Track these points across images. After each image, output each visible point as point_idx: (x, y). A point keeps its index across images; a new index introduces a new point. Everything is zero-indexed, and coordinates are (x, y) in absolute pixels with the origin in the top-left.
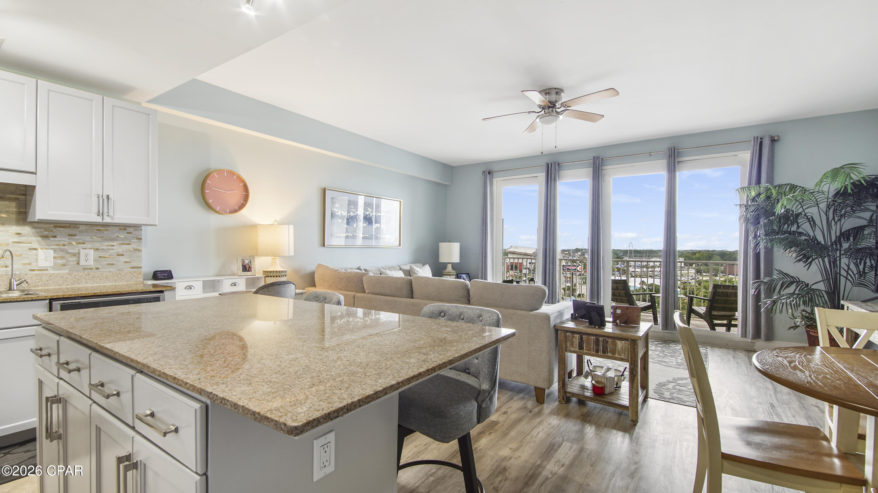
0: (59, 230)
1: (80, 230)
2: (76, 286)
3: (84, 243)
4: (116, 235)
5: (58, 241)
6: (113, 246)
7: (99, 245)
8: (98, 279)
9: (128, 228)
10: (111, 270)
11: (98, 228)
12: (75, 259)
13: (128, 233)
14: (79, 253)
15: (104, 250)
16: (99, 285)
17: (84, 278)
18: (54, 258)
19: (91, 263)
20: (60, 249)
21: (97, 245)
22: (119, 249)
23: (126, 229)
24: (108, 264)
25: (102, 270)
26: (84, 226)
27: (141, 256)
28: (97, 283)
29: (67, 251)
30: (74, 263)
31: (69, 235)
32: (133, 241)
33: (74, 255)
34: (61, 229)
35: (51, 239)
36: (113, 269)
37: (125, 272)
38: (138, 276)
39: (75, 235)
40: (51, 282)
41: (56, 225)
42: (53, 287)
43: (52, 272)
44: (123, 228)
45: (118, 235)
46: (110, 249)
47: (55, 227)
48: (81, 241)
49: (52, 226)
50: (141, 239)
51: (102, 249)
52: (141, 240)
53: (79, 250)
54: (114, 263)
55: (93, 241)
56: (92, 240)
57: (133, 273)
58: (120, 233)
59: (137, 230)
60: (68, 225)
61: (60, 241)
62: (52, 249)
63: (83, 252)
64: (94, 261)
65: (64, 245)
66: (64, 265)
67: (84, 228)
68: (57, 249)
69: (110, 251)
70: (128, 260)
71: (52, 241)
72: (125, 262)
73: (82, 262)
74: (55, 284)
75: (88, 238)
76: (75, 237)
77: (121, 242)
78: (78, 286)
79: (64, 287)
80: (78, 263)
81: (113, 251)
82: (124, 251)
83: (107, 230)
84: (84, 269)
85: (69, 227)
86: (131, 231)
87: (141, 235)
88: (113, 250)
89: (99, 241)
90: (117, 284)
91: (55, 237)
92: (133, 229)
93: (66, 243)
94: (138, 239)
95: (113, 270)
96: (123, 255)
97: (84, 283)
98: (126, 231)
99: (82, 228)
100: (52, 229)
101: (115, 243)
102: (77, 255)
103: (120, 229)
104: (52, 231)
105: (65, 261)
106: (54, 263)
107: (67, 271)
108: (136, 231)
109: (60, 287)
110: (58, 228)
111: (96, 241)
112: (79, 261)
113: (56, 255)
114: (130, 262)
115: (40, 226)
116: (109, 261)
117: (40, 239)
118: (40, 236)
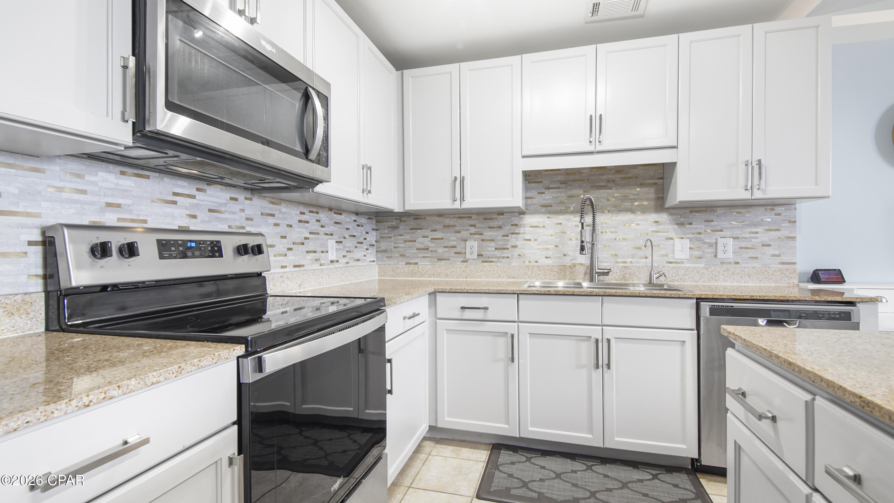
0: (695, 215)
1: (717, 214)
2: (712, 283)
3: (722, 231)
4: (760, 218)
5: (694, 228)
6: (757, 233)
7: (739, 232)
8: (738, 276)
9: (776, 207)
10: (754, 265)
11: (738, 211)
12: (711, 250)
13: (776, 215)
14: (716, 243)
15: (746, 238)
16: (738, 284)
17: (722, 274)
18: (690, 248)
19: (730, 255)
20: (696, 238)
21: (737, 233)
22: (765, 237)
23: (774, 209)
24: (750, 257)
25: (744, 265)
26: (722, 208)
27: (795, 248)
28: (736, 281)
29: (703, 240)
30: (711, 255)
31: (706, 221)
32: (783, 225)
33: (711, 245)
34: (697, 214)
35: (687, 226)
36: (757, 264)
37: (773, 269)
38: (791, 275)
39: (712, 221)
40: (687, 277)
41: (691, 209)
43: (687, 265)
44: (770, 207)
45: (763, 217)
46: (752, 238)
47: (691, 212)
48: (719, 228)
49: (688, 211)
50: (795, 222)
51: (743, 238)
52: (794, 224)
53: (716, 239)
54: (757, 256)
55: (732, 228)
56: (732, 225)
58: (766, 215)
60: (704, 208)
61: (696, 228)
62: (688, 238)
63: (721, 241)
64: (734, 252)
65: (700, 233)
66: (701, 258)
67: (722, 211)
68: (692, 238)
69: (753, 240)
70: (777, 253)
71: (688, 228)
72: (773, 256)
73: (720, 254)
74: (690, 279)
75: (727, 224)
76: (712, 223)
77: (767, 228)
78: (715, 284)
79: (701, 284)
80: (716, 256)
81: (756, 240)
82: (771, 240)
83: (750, 212)
84: (722, 263)
85: (705, 211)
86: (780, 212)
88: (757, 238)
89: (739, 227)
91: (691, 224)
92: (783, 209)
93: (702, 231)
94: (790, 222)
96: (769, 245)
97: (722, 280)
98: (773, 212)
100: (687, 215)
101: (759, 230)
102: (714, 245)
104: (688, 217)
105: (701, 253)
106: (690, 255)
107: (703, 265)
108: (789, 210)
111: (736, 228)
112: (716, 252)
113: (692, 246)
114: (779, 256)
115: (676, 211)
116: (752, 253)
117: (676, 226)
118: (677, 224)
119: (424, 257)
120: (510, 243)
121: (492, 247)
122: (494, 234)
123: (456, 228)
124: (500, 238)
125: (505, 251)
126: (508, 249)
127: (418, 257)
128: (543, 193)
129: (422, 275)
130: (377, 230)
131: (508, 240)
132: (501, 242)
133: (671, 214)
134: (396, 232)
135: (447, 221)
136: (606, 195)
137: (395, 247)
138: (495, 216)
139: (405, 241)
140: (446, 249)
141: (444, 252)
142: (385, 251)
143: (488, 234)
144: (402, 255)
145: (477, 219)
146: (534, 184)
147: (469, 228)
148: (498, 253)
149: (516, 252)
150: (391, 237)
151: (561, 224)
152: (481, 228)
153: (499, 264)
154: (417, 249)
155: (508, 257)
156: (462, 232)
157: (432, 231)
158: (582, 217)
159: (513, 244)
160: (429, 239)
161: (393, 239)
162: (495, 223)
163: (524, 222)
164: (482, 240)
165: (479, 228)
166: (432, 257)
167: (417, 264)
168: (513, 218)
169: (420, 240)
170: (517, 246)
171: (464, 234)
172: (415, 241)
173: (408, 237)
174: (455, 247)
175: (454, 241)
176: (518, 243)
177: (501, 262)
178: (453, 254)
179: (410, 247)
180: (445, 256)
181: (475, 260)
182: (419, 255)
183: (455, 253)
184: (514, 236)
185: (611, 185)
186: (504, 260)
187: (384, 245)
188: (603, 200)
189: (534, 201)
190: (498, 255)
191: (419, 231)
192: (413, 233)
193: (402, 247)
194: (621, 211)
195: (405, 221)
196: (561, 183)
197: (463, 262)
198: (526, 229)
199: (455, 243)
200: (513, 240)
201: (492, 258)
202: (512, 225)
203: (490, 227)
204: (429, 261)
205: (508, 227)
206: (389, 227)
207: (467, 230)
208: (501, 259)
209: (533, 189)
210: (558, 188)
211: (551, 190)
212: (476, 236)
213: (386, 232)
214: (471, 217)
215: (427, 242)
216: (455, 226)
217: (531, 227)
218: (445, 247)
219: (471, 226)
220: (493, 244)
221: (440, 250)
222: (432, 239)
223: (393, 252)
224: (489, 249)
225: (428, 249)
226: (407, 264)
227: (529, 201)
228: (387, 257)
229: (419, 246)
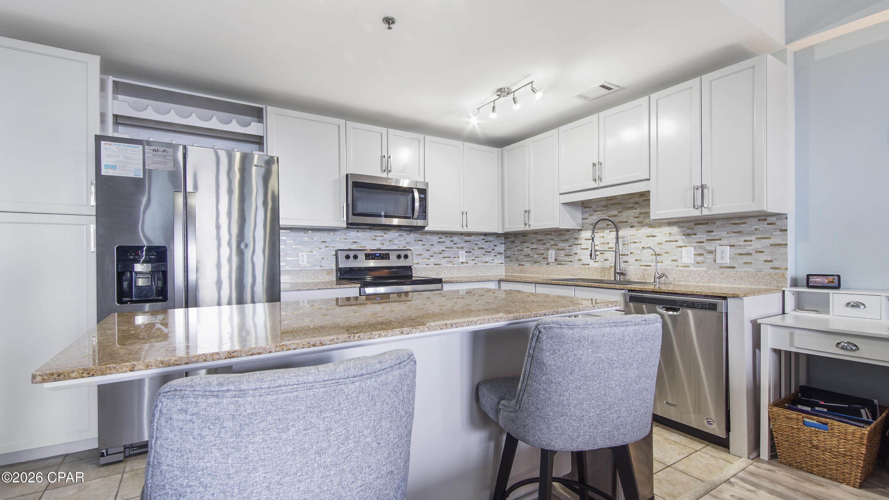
0: (699, 227)
1: (716, 225)
2: (711, 284)
3: (720, 240)
4: (754, 228)
5: (698, 238)
6: (751, 241)
7: (735, 241)
8: (733, 279)
9: (768, 218)
10: (748, 269)
11: (734, 222)
12: (711, 256)
13: (768, 224)
14: (715, 251)
15: (740, 246)
16: (733, 286)
17: (719, 277)
18: (695, 255)
19: (727, 261)
20: (699, 246)
21: (733, 241)
22: (757, 245)
23: (766, 220)
24: (744, 263)
25: (739, 270)
26: (720, 221)
27: (786, 254)
28: (732, 283)
29: (705, 248)
30: (711, 261)
31: (707, 232)
32: (774, 233)
33: (710, 252)
34: (700, 226)
35: (693, 236)
37: (763, 273)
38: (780, 279)
39: (712, 232)
40: (690, 278)
41: (696, 223)
42: (691, 284)
43: (693, 269)
44: (763, 218)
45: (756, 227)
46: (746, 245)
47: (695, 224)
48: (718, 237)
49: (693, 224)
50: (786, 230)
51: (739, 245)
52: (785, 232)
53: (716, 247)
54: (751, 261)
55: (729, 237)
56: (729, 235)
57: (773, 275)
58: (759, 225)
59: (780, 219)
60: (706, 222)
61: (700, 238)
62: (693, 246)
63: (719, 248)
64: (730, 258)
65: (702, 242)
66: (703, 262)
67: (721, 223)
68: (697, 246)
69: (747, 247)
70: (769, 259)
71: (693, 238)
72: (765, 261)
73: (719, 261)
74: (693, 280)
75: (724, 234)
76: (712, 234)
77: (760, 236)
78: (713, 285)
79: (701, 284)
80: (715, 261)
81: (750, 247)
82: (763, 247)
83: (745, 223)
84: (720, 267)
85: (707, 223)
86: (772, 222)
87: (786, 225)
88: (751, 245)
89: (735, 237)
90: (753, 287)
91: (696, 234)
92: (775, 218)
93: (704, 240)
94: (781, 230)
95: (751, 270)
96: (762, 252)
97: (719, 282)
98: (766, 222)
99: (719, 223)
100: (693, 227)
101: (753, 238)
102: (714, 252)
103: (759, 220)
104: (693, 228)
105: (703, 259)
106: (694, 260)
107: (705, 269)
108: (779, 221)
109: (698, 284)
110: (698, 226)
111: (733, 237)
112: (715, 258)
113: (696, 253)
114: (771, 261)
115: (684, 225)
116: (746, 259)
117: (684, 237)
118: (684, 235)
119: (527, 261)
120: (573, 251)
121: (563, 254)
122: (564, 245)
123: (544, 242)
124: (567, 247)
125: (570, 257)
126: (571, 255)
127: (524, 261)
128: (593, 215)
129: (525, 273)
130: (505, 243)
131: (572, 249)
132: (568, 251)
133: (680, 227)
134: (514, 245)
135: (539, 237)
136: (633, 214)
137: (514, 254)
138: (565, 233)
139: (518, 251)
140: (538, 256)
141: (538, 257)
142: (508, 257)
143: (561, 245)
144: (517, 260)
145: (555, 235)
146: (587, 209)
147: (550, 241)
148: (566, 258)
149: (576, 258)
150: (511, 248)
151: (603, 237)
152: (557, 241)
153: (566, 266)
154: (524, 256)
155: (571, 261)
156: (547, 244)
157: (531, 243)
158: (617, 232)
159: (575, 252)
160: (530, 249)
161: (512, 249)
162: (565, 238)
163: (581, 236)
164: (558, 249)
165: (556, 241)
166: (531, 261)
167: (523, 265)
168: (575, 234)
169: (525, 249)
170: (577, 254)
171: (548, 245)
172: (523, 250)
173: (519, 248)
174: (543, 254)
175: (542, 250)
176: (578, 251)
177: (568, 264)
178: (542, 259)
179: (520, 254)
180: (538, 260)
181: (553, 263)
182: (525, 260)
183: (543, 258)
184: (575, 246)
185: (636, 206)
186: (570, 263)
187: (509, 253)
188: (631, 218)
189: (587, 221)
190: (566, 260)
191: (525, 244)
192: (522, 245)
193: (517, 255)
194: (643, 226)
195: (518, 238)
196: (604, 207)
197: (547, 264)
198: (583, 241)
199: (543, 251)
200: (575, 249)
201: (563, 261)
202: (574, 239)
203: (562, 241)
204: (530, 264)
205: (572, 240)
206: (510, 242)
207: (549, 243)
208: (568, 263)
209: (586, 212)
210: (602, 211)
211: (597, 213)
212: (554, 247)
213: (509, 244)
214: (551, 234)
215: (527, 251)
216: (543, 240)
217: (586, 239)
218: (538, 254)
219: (552, 240)
220: (563, 252)
221: (535, 256)
222: (531, 249)
223: (512, 257)
224: (561, 255)
225: (529, 256)
226: (519, 265)
227: (584, 221)
228: (510, 261)
229: (525, 253)
